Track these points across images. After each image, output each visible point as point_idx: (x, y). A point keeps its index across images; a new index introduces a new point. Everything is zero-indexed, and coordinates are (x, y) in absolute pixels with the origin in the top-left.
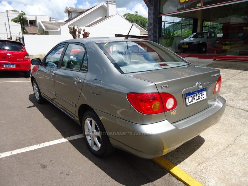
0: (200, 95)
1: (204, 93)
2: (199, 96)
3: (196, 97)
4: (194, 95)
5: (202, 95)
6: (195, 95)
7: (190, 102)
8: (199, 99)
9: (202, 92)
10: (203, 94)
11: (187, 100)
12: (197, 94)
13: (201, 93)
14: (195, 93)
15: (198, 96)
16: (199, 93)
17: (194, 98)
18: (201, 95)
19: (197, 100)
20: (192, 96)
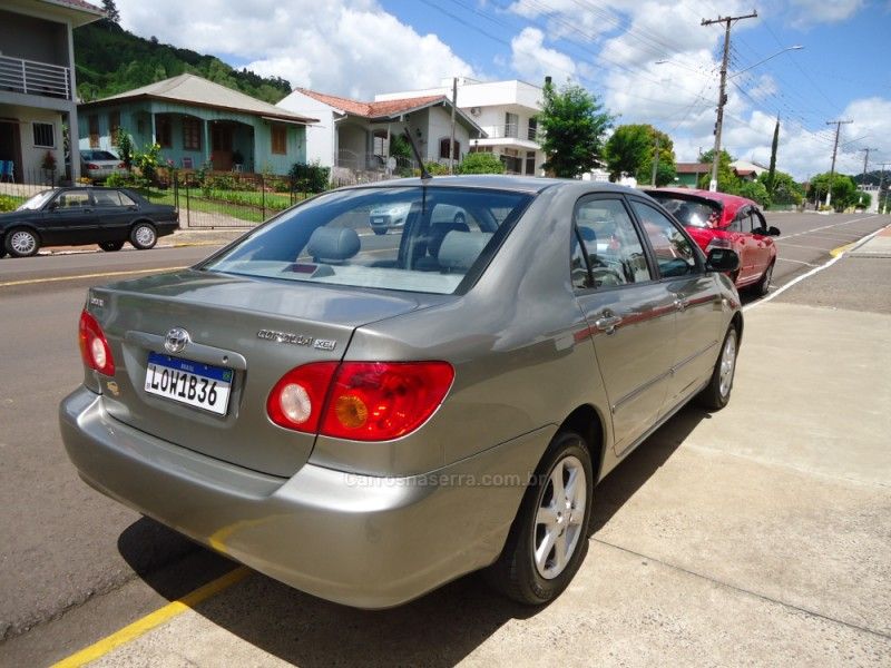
0: (199, 387)
1: (216, 389)
2: (192, 387)
3: (180, 383)
4: (176, 371)
5: (208, 389)
6: (182, 373)
7: (155, 387)
8: (191, 397)
9: (211, 381)
10: (212, 391)
11: (150, 373)
12: (189, 375)
13: (207, 382)
14: (183, 366)
15: (188, 384)
16: (199, 378)
17: (174, 380)
18: (203, 390)
19: (182, 394)
20: (170, 370)
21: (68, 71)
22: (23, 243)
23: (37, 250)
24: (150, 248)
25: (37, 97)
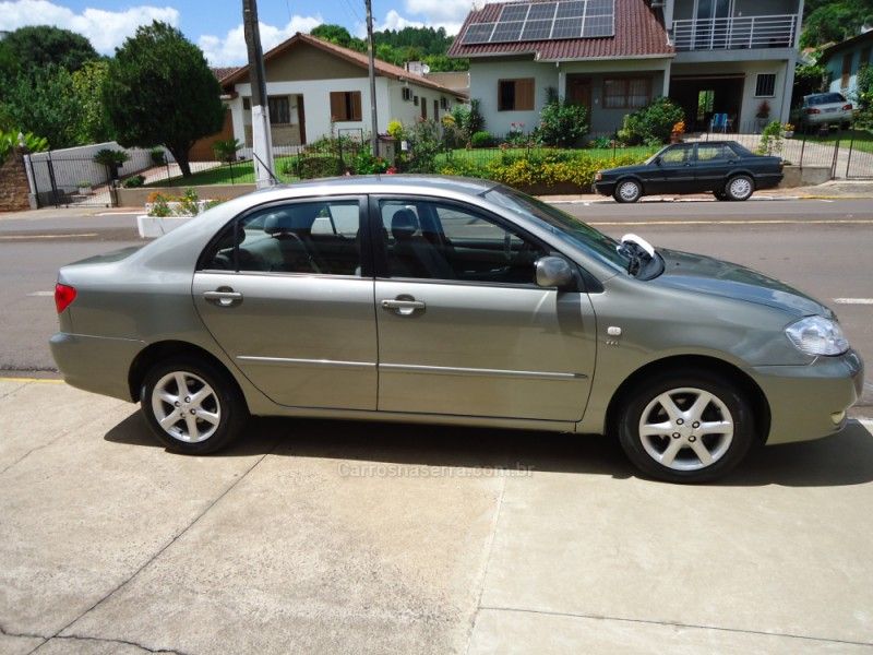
21: (796, 18)
22: (629, 191)
23: (638, 198)
24: (745, 199)
25: (760, 50)
